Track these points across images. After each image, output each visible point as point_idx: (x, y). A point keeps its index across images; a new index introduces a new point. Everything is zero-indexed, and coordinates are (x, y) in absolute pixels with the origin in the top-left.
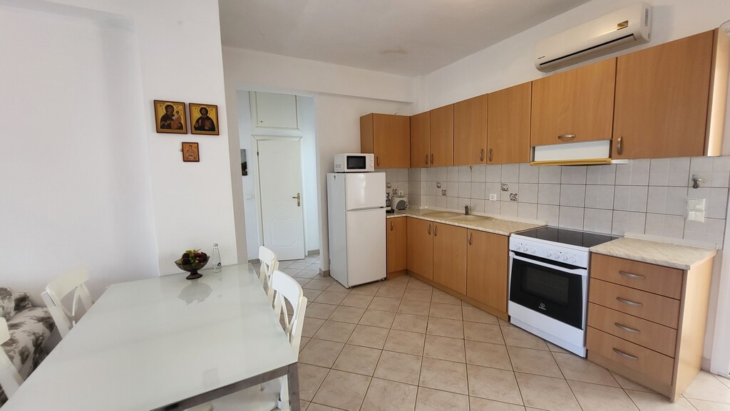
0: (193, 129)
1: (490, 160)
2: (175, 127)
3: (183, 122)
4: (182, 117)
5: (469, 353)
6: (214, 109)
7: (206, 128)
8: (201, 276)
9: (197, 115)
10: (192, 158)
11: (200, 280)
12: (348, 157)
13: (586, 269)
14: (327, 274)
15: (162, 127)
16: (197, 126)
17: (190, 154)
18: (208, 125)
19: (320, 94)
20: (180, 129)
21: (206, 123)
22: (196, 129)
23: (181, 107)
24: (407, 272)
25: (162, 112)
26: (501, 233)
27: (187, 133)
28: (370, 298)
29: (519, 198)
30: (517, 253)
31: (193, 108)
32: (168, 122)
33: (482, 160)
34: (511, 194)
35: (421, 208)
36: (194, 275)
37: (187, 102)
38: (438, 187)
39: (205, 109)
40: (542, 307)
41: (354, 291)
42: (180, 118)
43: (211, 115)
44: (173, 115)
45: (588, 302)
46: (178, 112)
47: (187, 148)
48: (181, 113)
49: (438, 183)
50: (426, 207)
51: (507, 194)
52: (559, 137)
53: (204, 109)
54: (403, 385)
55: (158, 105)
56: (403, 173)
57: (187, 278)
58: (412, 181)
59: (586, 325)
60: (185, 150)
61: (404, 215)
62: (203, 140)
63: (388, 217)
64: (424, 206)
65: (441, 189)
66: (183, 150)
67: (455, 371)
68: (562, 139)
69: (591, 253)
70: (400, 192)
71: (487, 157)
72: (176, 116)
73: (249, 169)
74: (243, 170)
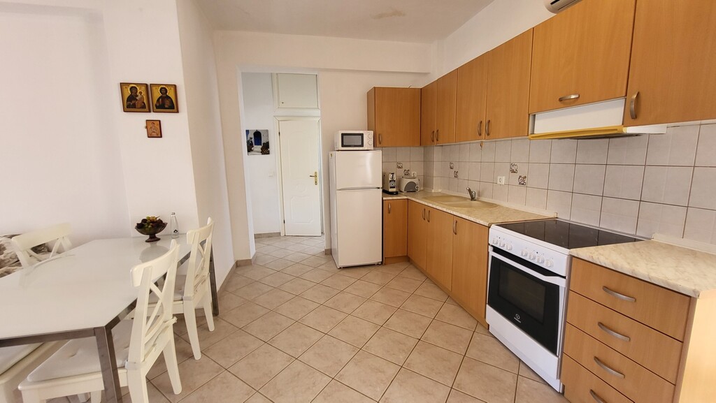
0: (155, 108)
1: (488, 134)
2: (139, 106)
3: (145, 101)
4: (144, 97)
5: (414, 356)
6: (172, 88)
7: (166, 106)
8: (159, 239)
9: (157, 94)
10: (154, 134)
11: (158, 243)
12: (343, 135)
13: (564, 277)
14: (329, 253)
15: (128, 106)
16: (158, 105)
17: (155, 131)
18: (167, 103)
19: (327, 70)
20: (144, 108)
21: (166, 101)
22: (157, 107)
23: (143, 88)
24: (407, 259)
25: (128, 93)
26: (482, 222)
27: (150, 112)
28: (353, 280)
29: (529, 181)
30: (496, 250)
31: (154, 88)
32: (133, 102)
33: (480, 135)
34: (520, 177)
35: (433, 191)
36: (153, 239)
37: (149, 83)
38: (451, 168)
39: (165, 88)
40: (517, 319)
41: (344, 272)
42: (142, 98)
43: (170, 93)
44: (137, 96)
45: (565, 322)
46: (141, 93)
47: (150, 125)
48: (144, 93)
49: (451, 163)
50: (440, 191)
51: (516, 176)
52: (561, 100)
53: (164, 90)
54: (318, 374)
55: (124, 87)
56: (417, 152)
57: (147, 241)
58: (427, 162)
59: (562, 352)
60: (149, 127)
61: (406, 197)
62: (165, 118)
63: (384, 199)
64: (437, 189)
65: (453, 170)
66: (147, 127)
67: (384, 372)
68: (564, 102)
69: (572, 257)
70: (412, 173)
71: (485, 131)
72: (140, 96)
73: (271, 148)
74: (265, 149)
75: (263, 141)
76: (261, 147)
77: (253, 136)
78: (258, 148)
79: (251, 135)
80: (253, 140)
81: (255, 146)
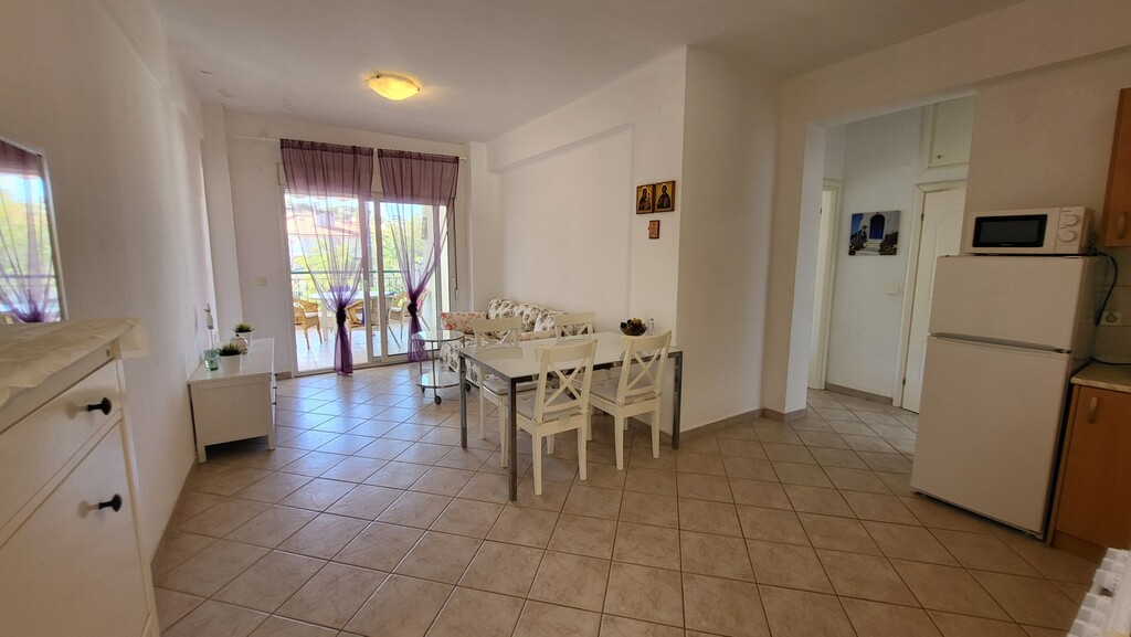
2: (646, 207)
3: (651, 202)
4: (651, 198)
7: (665, 205)
10: (654, 235)
12: (980, 220)
15: (640, 208)
16: (659, 204)
17: (654, 231)
20: (649, 209)
21: (665, 200)
22: (658, 207)
32: (643, 204)
39: (665, 186)
44: (646, 197)
46: (649, 194)
47: (652, 226)
63: (1075, 380)
66: (649, 228)
73: (902, 245)
74: (890, 246)
75: (888, 230)
76: (880, 241)
77: (868, 224)
78: (876, 243)
79: (866, 222)
80: (868, 230)
81: (871, 241)
